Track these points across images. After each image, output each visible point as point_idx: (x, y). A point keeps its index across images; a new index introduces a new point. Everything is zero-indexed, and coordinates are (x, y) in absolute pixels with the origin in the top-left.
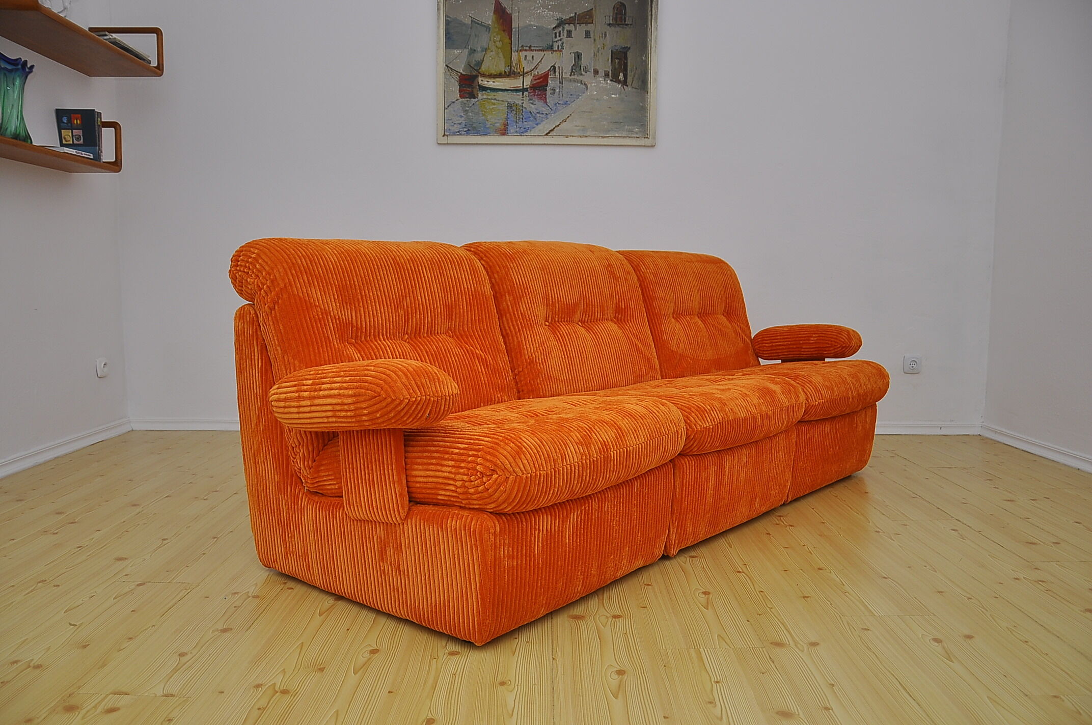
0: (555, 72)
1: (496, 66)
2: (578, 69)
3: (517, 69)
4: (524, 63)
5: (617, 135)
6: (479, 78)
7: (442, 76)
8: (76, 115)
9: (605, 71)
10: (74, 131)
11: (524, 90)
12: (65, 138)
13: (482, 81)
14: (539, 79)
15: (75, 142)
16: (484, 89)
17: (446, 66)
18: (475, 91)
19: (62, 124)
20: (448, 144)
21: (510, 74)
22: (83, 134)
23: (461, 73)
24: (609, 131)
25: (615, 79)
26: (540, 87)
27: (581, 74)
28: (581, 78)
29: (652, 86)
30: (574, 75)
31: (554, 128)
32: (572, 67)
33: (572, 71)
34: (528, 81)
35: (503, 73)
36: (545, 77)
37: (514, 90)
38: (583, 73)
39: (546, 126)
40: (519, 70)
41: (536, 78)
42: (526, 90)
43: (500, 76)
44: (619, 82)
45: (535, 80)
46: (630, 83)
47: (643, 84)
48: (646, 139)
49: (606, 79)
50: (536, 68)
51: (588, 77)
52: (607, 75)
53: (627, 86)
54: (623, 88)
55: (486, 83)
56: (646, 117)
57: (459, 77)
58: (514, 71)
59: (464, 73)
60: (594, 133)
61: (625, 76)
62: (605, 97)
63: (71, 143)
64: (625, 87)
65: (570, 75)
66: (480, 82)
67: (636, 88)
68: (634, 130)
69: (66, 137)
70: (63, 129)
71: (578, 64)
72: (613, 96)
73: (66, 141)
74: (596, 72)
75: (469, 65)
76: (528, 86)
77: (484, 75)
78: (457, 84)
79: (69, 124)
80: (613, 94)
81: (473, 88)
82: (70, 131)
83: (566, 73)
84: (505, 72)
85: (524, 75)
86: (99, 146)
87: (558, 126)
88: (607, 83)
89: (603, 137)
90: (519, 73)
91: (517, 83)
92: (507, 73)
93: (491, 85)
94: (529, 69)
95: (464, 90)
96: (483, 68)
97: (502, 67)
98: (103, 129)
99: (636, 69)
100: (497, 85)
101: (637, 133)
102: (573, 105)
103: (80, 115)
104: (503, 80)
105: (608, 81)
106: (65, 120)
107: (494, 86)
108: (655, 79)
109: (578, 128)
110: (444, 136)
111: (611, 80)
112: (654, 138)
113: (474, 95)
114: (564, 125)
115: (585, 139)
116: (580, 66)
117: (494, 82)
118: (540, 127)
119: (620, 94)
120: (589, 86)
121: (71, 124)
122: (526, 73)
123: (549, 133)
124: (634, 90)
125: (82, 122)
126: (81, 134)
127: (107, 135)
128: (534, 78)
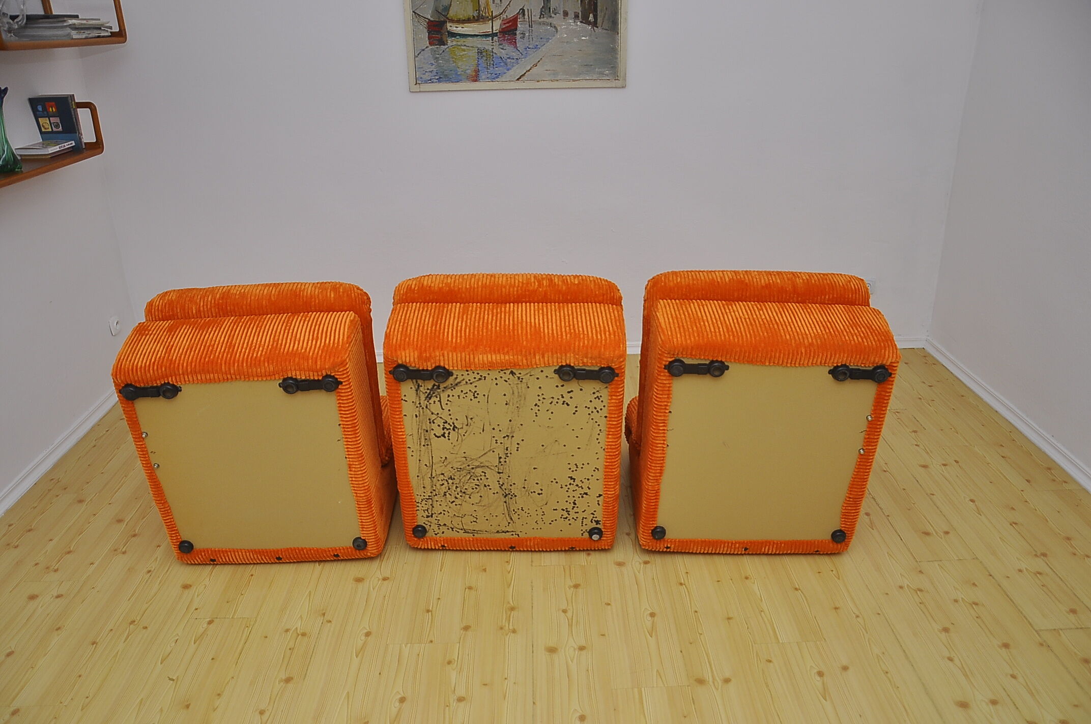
0: (524, 15)
1: (464, 11)
2: (547, 11)
3: (485, 13)
4: (492, 7)
5: (588, 78)
6: (448, 24)
7: (410, 23)
8: (50, 103)
9: (575, 12)
10: (51, 118)
11: (493, 35)
12: (43, 126)
13: (451, 26)
14: (508, 23)
15: (54, 129)
16: (453, 35)
17: (414, 12)
18: (444, 39)
19: (38, 113)
20: (420, 91)
21: (478, 19)
22: (60, 121)
23: (429, 19)
24: (580, 74)
25: (585, 20)
26: (509, 31)
27: (551, 17)
28: (550, 20)
29: (622, 27)
30: (543, 17)
31: (525, 73)
32: (541, 9)
33: (541, 14)
34: (497, 26)
35: (472, 18)
36: (514, 21)
37: (483, 35)
38: (553, 15)
39: (517, 71)
40: (487, 14)
41: (506, 21)
42: (496, 34)
43: (468, 21)
44: (589, 23)
45: (505, 24)
46: (601, 24)
47: (613, 25)
48: (617, 81)
49: (576, 21)
50: (504, 11)
51: (557, 20)
52: (577, 16)
53: (597, 27)
54: (594, 29)
55: (455, 28)
56: (617, 58)
57: (428, 23)
58: (482, 15)
59: (432, 19)
60: (565, 77)
61: (595, 17)
62: (575, 40)
63: (51, 130)
64: (595, 28)
65: (540, 18)
66: (449, 28)
67: (607, 30)
68: (605, 73)
69: (44, 124)
70: (41, 117)
71: (547, 6)
72: (584, 38)
73: (46, 129)
74: (566, 14)
75: (436, 10)
76: (497, 31)
77: (452, 21)
78: (426, 30)
79: (45, 112)
80: (583, 36)
81: (442, 35)
82: (47, 119)
83: (534, 16)
84: (474, 17)
85: (492, 19)
86: (78, 130)
87: (529, 71)
88: (577, 25)
89: (574, 81)
90: (488, 17)
91: (486, 28)
92: (476, 18)
93: (460, 31)
94: (498, 13)
95: (434, 37)
96: (451, 14)
97: (470, 12)
98: (78, 109)
99: (606, 9)
100: (467, 31)
101: (607, 75)
102: (543, 48)
103: (54, 103)
104: (472, 25)
105: (578, 23)
106: (40, 108)
107: (463, 31)
108: (626, 19)
109: (548, 72)
110: (416, 84)
111: (581, 22)
112: (625, 80)
113: (443, 42)
114: (535, 70)
115: (556, 83)
116: (550, 8)
117: (462, 28)
118: (511, 72)
119: (590, 35)
120: (559, 29)
121: (47, 111)
122: (495, 17)
123: (520, 78)
124: (604, 31)
125: (57, 108)
126: (59, 121)
127: (84, 115)
128: (504, 22)
